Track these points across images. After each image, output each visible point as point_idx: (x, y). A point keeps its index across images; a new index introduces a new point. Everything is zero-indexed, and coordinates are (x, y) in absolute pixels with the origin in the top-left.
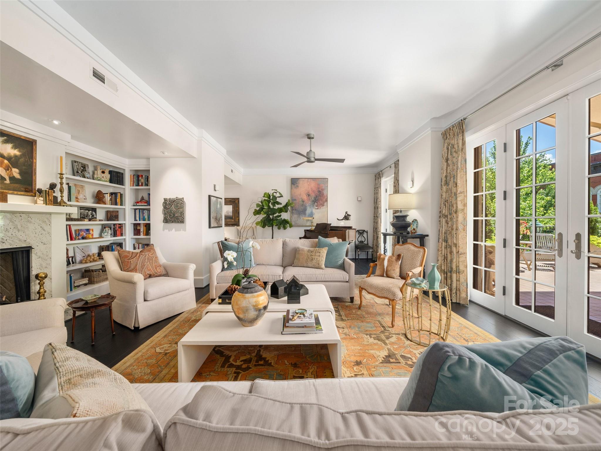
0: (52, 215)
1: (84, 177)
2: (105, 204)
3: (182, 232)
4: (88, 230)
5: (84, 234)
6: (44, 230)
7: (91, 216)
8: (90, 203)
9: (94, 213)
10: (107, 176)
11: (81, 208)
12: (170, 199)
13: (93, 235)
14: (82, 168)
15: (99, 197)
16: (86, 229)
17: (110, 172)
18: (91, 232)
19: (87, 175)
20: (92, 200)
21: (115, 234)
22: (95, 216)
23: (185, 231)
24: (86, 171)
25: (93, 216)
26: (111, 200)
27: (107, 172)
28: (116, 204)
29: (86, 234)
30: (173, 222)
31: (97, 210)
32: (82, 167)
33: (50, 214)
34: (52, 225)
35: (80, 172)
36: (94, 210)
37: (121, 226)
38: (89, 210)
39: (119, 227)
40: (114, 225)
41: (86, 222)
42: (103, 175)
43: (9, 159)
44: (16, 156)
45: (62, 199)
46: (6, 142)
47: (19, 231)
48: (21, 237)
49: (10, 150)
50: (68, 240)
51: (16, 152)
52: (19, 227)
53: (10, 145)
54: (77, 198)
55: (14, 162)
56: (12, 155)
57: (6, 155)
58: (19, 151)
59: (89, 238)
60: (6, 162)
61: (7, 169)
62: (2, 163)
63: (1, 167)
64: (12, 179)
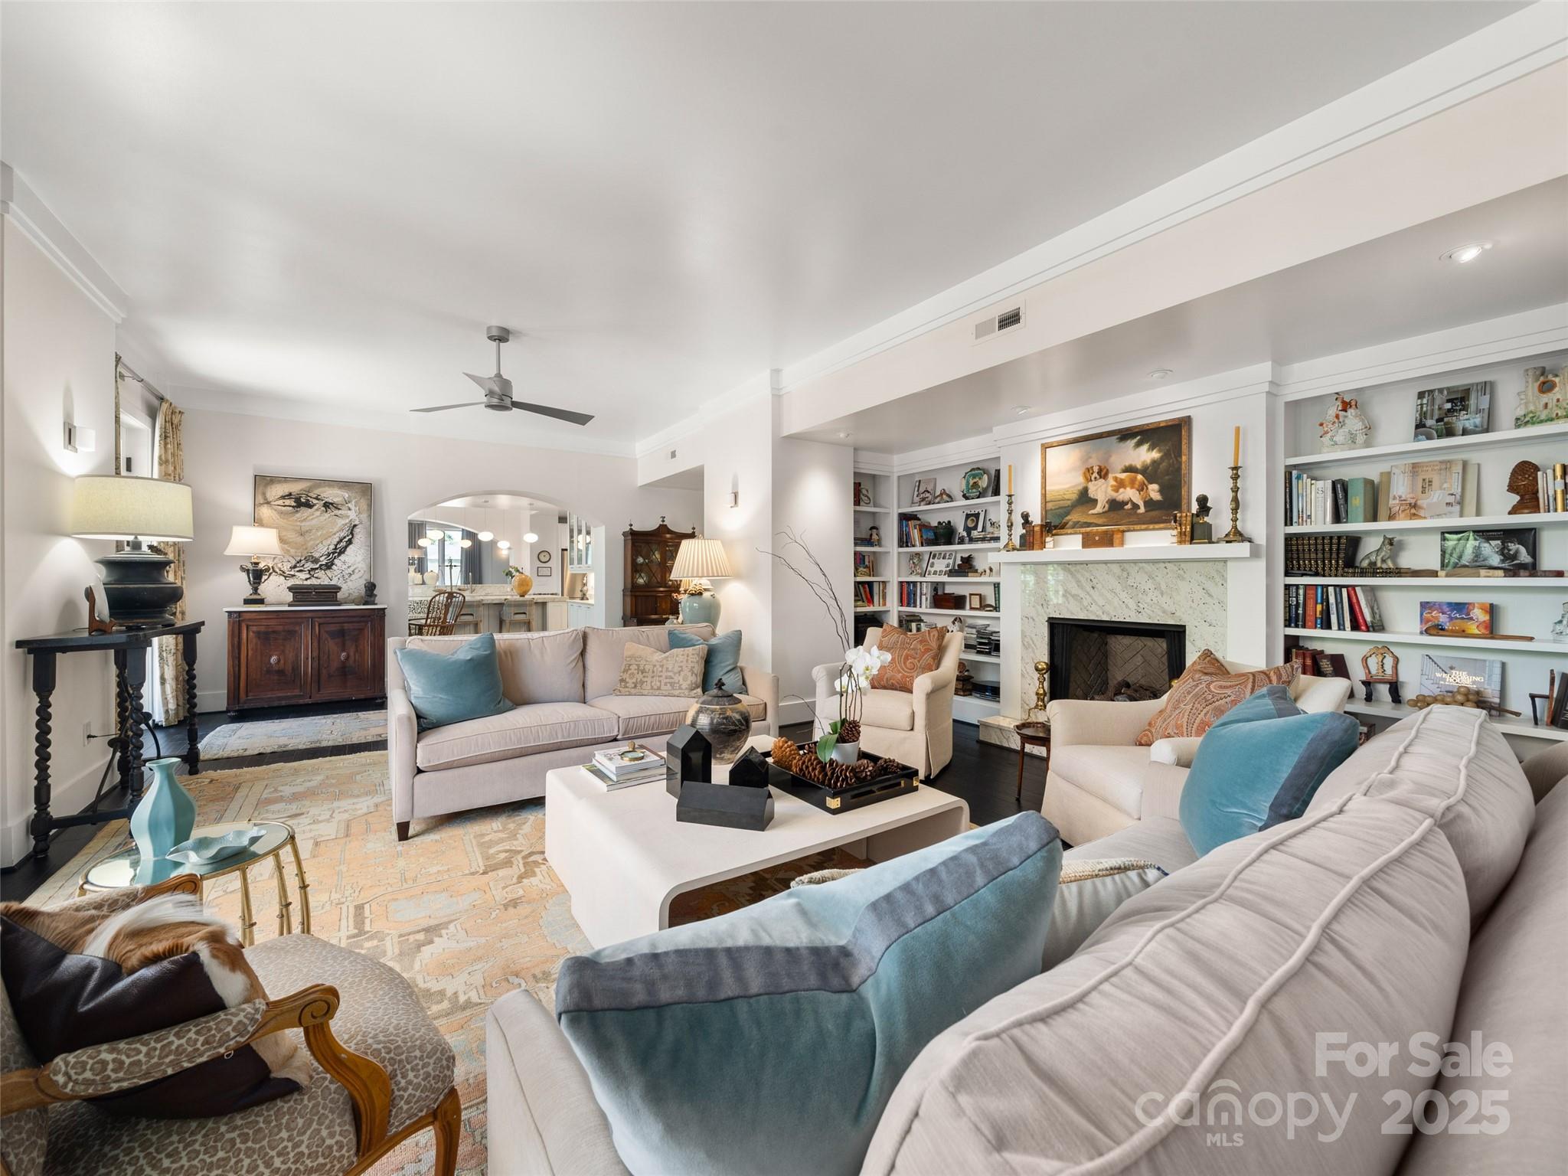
0: (1229, 564)
1: (1449, 432)
4: (1465, 608)
6: (1210, 595)
11: (1452, 534)
13: (1493, 626)
14: (1449, 406)
16: (1450, 604)
18: (1483, 614)
24: (1471, 407)
29: (1451, 619)
32: (1448, 401)
33: (1225, 561)
34: (1230, 584)
35: (1430, 422)
42: (1546, 397)
43: (1144, 471)
44: (1154, 462)
45: (1235, 527)
46: (1139, 444)
47: (1162, 594)
48: (1166, 606)
49: (1145, 455)
50: (1341, 627)
51: (1155, 455)
52: (1163, 587)
53: (1145, 447)
54: (1415, 506)
55: (1150, 473)
56: (1148, 461)
57: (1139, 467)
58: (1160, 451)
59: (1463, 634)
60: (1140, 477)
61: (1141, 488)
62: (1132, 482)
63: (1132, 488)
64: (1150, 504)
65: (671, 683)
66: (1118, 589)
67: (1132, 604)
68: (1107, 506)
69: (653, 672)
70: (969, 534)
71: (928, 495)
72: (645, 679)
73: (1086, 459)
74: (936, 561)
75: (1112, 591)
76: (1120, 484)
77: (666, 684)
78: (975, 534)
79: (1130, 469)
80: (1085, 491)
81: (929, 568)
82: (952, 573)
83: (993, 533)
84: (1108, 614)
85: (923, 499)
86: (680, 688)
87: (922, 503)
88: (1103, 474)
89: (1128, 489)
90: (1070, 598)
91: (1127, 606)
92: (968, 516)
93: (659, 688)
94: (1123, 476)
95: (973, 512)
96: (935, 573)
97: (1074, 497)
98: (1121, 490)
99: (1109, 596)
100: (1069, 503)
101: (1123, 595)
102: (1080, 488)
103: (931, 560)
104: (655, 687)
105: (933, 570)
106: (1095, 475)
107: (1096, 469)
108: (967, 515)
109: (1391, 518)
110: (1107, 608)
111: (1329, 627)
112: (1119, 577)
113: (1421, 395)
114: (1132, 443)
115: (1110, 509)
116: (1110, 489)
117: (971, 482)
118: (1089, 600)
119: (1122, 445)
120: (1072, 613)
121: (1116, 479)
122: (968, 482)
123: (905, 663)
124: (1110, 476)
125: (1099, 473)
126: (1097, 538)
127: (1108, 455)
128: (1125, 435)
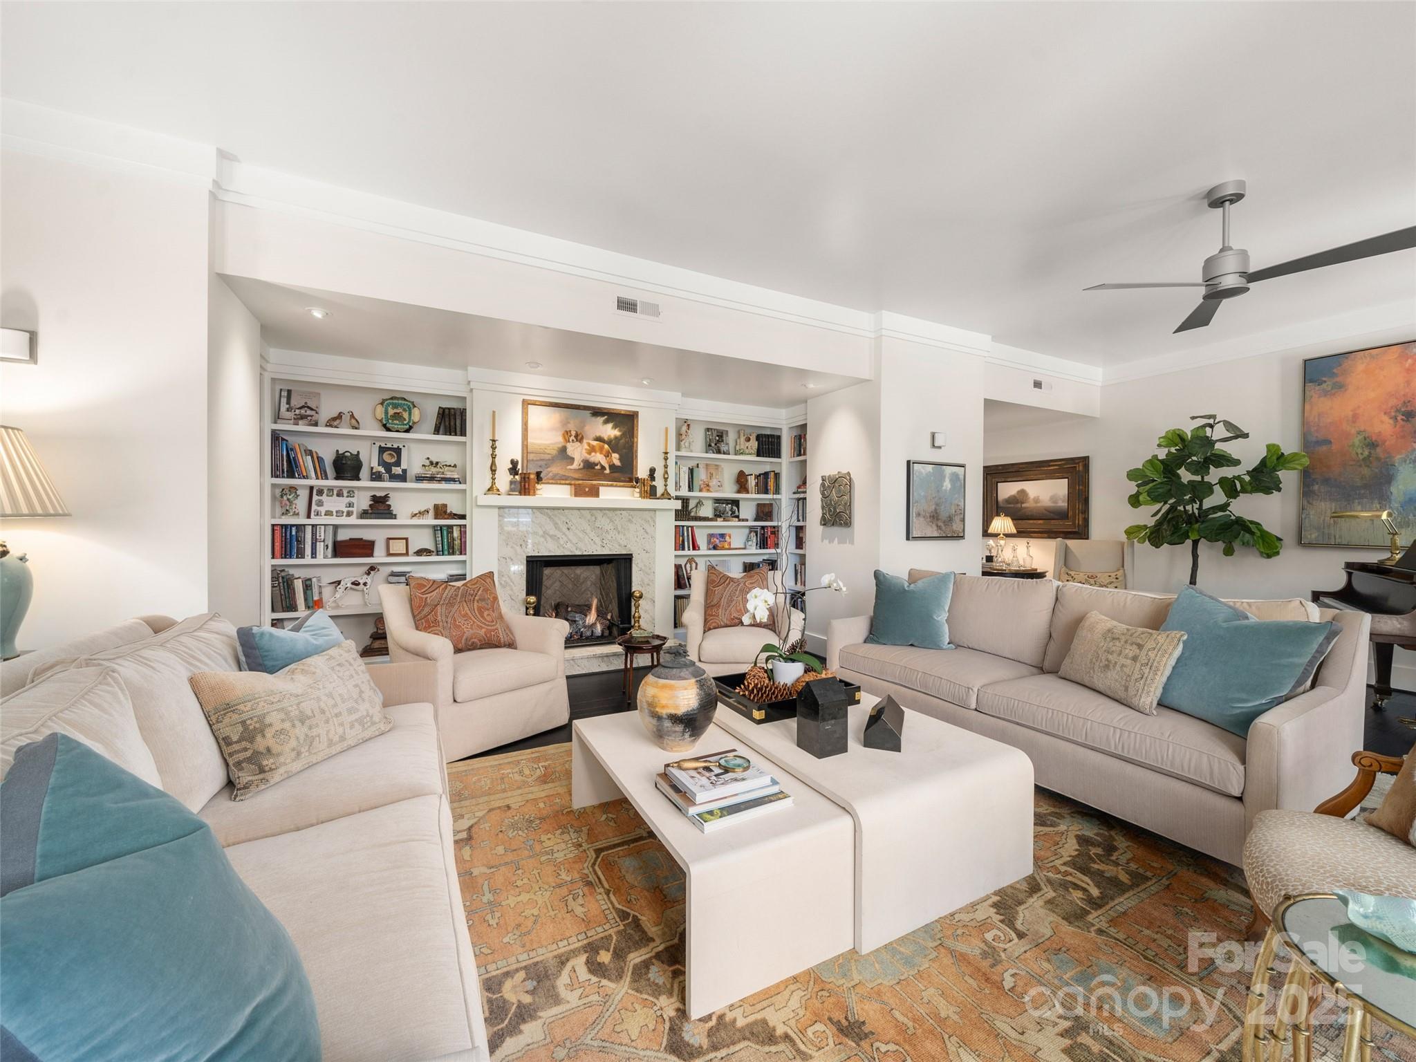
0: (657, 512)
1: (719, 452)
2: (748, 493)
3: (847, 546)
4: (723, 536)
5: (717, 541)
6: (647, 533)
7: (730, 513)
8: (729, 492)
9: (735, 508)
10: (754, 444)
11: (718, 501)
12: (829, 476)
13: (730, 544)
14: (716, 438)
15: (741, 482)
16: (720, 534)
17: (758, 437)
18: (727, 538)
19: (723, 447)
20: (735, 488)
21: (763, 544)
22: (737, 513)
23: (852, 542)
24: (722, 441)
25: (733, 512)
26: (757, 485)
27: (753, 438)
28: (766, 492)
29: (721, 541)
30: (833, 525)
31: (740, 503)
32: (718, 436)
33: (655, 510)
34: (656, 527)
35: (713, 445)
36: (736, 503)
37: (775, 531)
38: (727, 504)
39: (772, 533)
40: (763, 528)
41: (720, 522)
42: (747, 444)
43: (609, 442)
44: (616, 438)
45: (666, 490)
46: (606, 422)
47: (619, 533)
48: (621, 541)
49: (610, 431)
50: (689, 550)
51: (617, 433)
52: (619, 528)
53: (610, 425)
54: (708, 485)
55: (614, 445)
56: (612, 436)
57: (606, 438)
58: (620, 431)
59: (723, 548)
60: (606, 446)
61: (607, 455)
62: (601, 449)
63: (601, 453)
64: (612, 467)
65: (360, 721)
66: (588, 530)
67: (597, 540)
68: (582, 464)
69: (323, 712)
70: (388, 470)
71: (309, 412)
72: (314, 732)
73: (565, 423)
74: (324, 498)
75: (584, 531)
76: (592, 450)
77: (352, 727)
78: (397, 470)
79: (599, 439)
80: (563, 450)
81: (314, 507)
82: (364, 514)
83: (443, 473)
84: (580, 550)
85: (302, 417)
86: (373, 723)
87: (300, 422)
88: (579, 438)
89: (598, 454)
90: (549, 538)
91: (595, 543)
92: (382, 450)
93: (342, 738)
94: (595, 443)
95: (389, 445)
96: (329, 513)
97: (554, 452)
98: (593, 454)
99: (581, 535)
100: (549, 457)
101: (592, 535)
102: (560, 446)
103: (315, 498)
104: (336, 739)
105: (323, 510)
106: (573, 438)
107: (573, 433)
108: (380, 447)
109: (701, 490)
110: (580, 545)
111: (683, 549)
112: (589, 521)
113: (708, 430)
114: (601, 420)
115: (584, 467)
116: (584, 451)
117: (391, 412)
118: (565, 539)
119: (593, 419)
120: (550, 551)
121: (589, 444)
122: (386, 412)
123: (482, 617)
124: (585, 441)
125: (576, 436)
126: (587, 490)
127: (583, 424)
128: (597, 412)
